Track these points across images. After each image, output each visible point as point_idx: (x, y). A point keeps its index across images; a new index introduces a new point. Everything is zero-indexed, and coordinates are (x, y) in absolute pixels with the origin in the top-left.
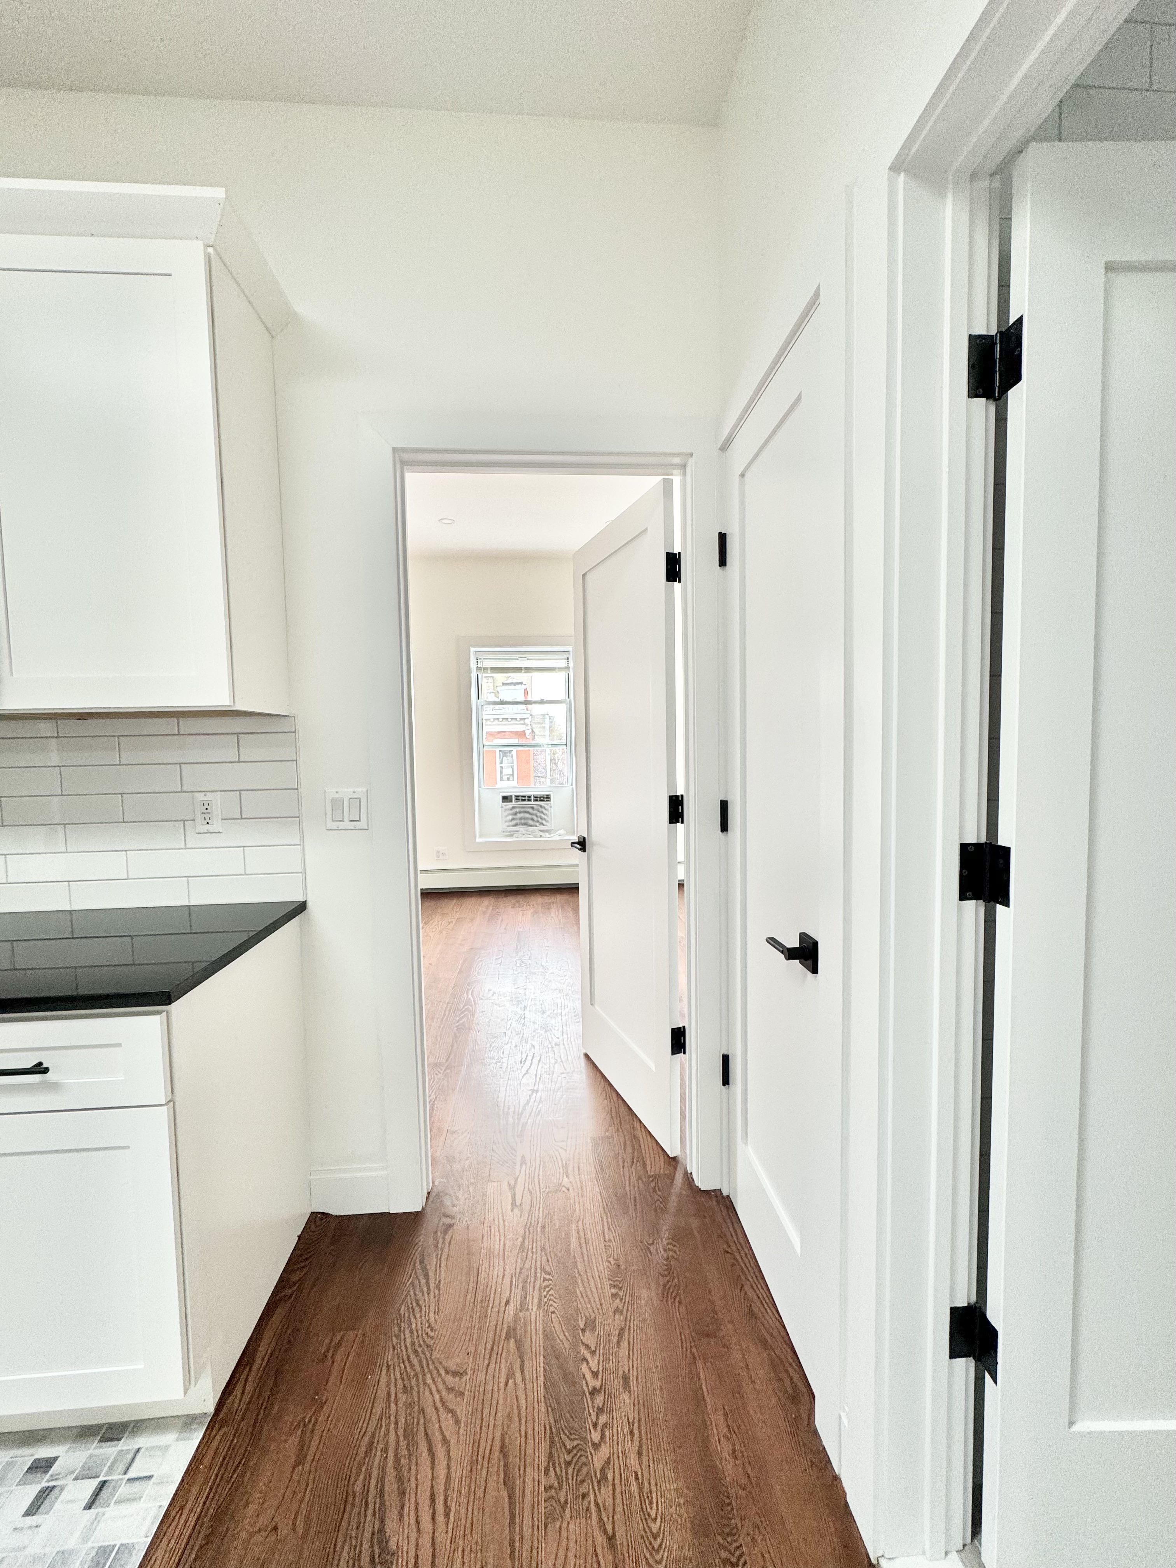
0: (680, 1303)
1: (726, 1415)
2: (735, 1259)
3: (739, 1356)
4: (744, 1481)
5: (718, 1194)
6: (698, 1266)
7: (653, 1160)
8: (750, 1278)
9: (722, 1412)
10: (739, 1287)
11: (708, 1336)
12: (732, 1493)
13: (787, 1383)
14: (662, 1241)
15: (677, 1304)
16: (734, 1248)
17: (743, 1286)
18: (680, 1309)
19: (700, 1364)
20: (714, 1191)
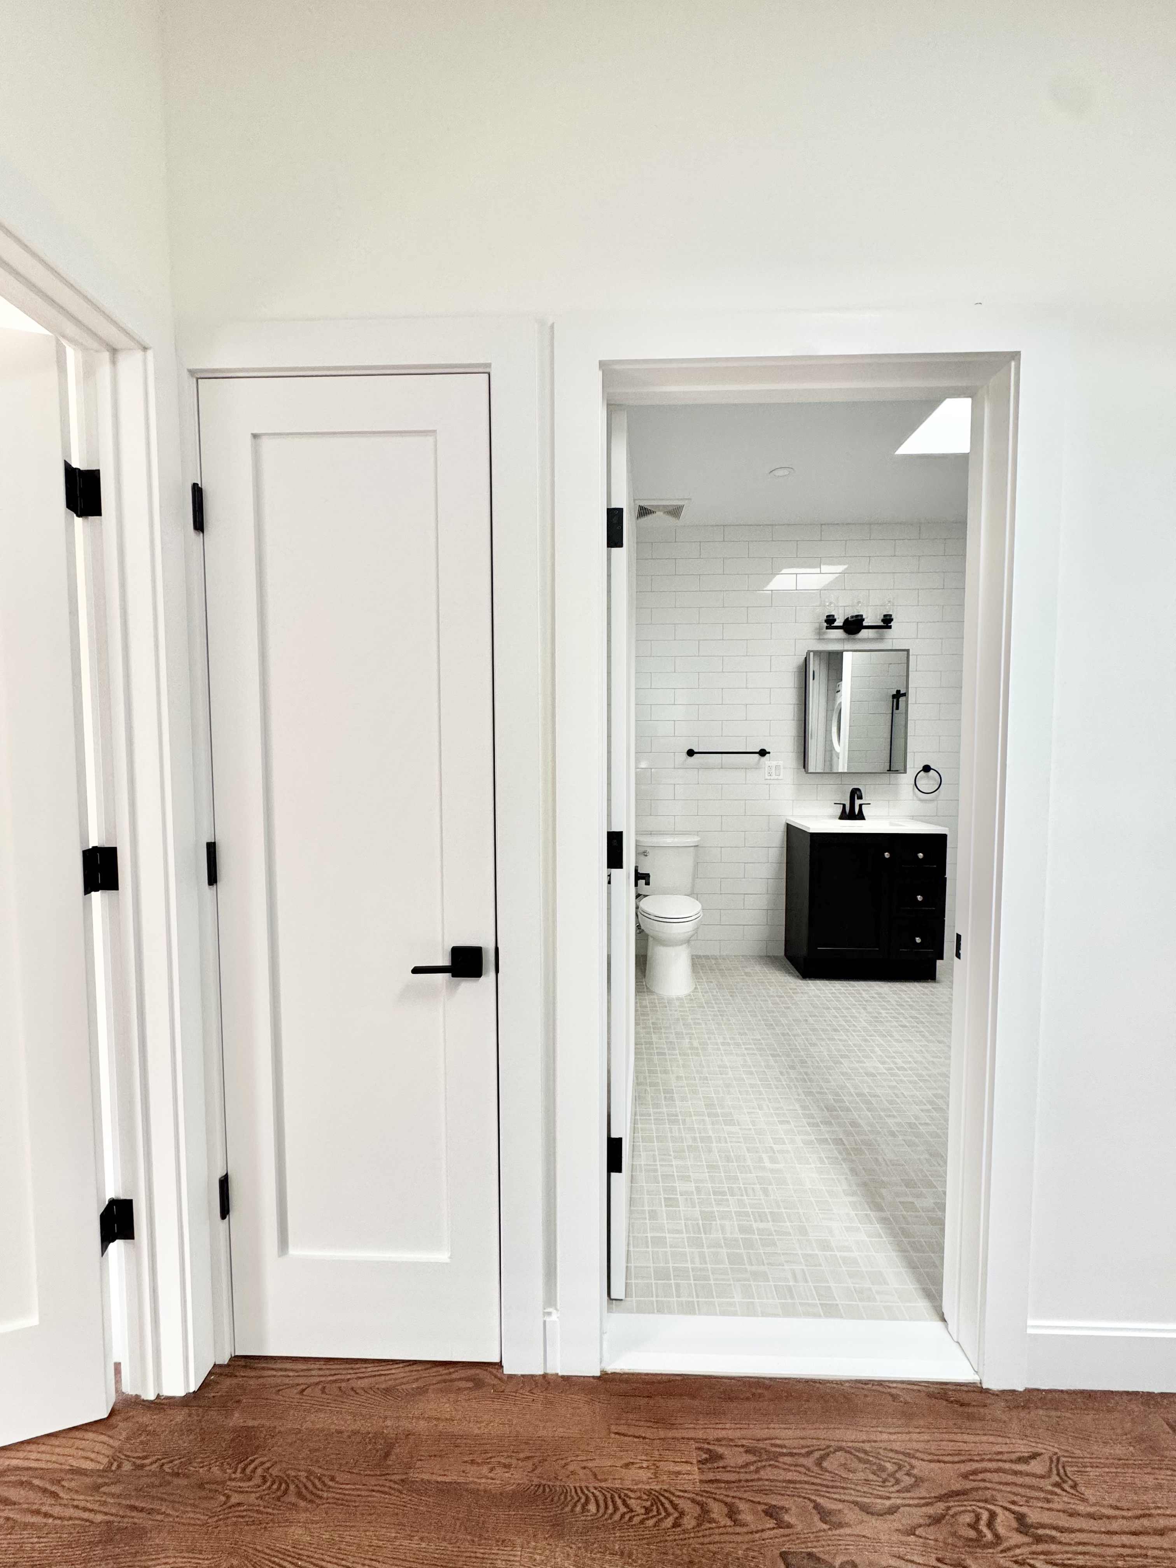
0: (332, 1479)
1: (473, 1462)
2: (317, 1384)
3: (422, 1424)
4: (529, 1464)
5: (217, 1370)
6: (299, 1436)
7: (80, 1453)
8: (349, 1376)
9: (469, 1466)
10: (352, 1393)
11: (387, 1455)
12: (536, 1481)
13: (463, 1384)
14: (234, 1479)
15: (331, 1483)
16: (301, 1380)
17: (352, 1389)
18: (341, 1481)
19: (414, 1475)
20: (210, 1373)
